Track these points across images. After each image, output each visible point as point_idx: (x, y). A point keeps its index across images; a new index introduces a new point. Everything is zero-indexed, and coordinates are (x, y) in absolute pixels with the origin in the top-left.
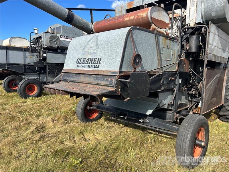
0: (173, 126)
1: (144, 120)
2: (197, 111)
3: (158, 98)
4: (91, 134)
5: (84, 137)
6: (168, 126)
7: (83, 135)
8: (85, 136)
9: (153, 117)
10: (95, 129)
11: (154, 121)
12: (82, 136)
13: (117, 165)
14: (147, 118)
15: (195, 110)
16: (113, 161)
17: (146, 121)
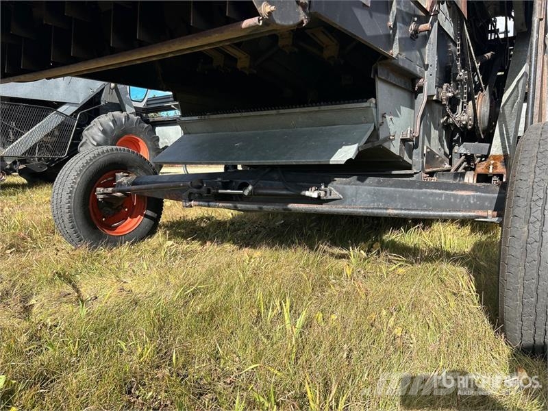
0: (454, 192)
1: (322, 194)
2: (491, 167)
3: (373, 100)
4: (110, 280)
5: (78, 291)
6: (432, 194)
7: (74, 287)
8: (82, 290)
9: (356, 177)
10: (127, 264)
11: (367, 187)
12: (68, 289)
13: (220, 385)
14: (334, 183)
15: (483, 166)
16: (199, 369)
17: (332, 197)
